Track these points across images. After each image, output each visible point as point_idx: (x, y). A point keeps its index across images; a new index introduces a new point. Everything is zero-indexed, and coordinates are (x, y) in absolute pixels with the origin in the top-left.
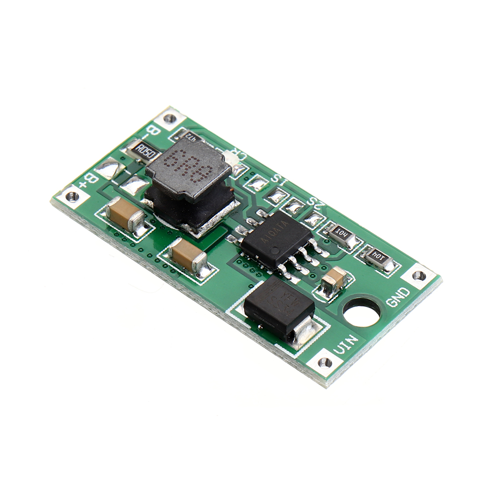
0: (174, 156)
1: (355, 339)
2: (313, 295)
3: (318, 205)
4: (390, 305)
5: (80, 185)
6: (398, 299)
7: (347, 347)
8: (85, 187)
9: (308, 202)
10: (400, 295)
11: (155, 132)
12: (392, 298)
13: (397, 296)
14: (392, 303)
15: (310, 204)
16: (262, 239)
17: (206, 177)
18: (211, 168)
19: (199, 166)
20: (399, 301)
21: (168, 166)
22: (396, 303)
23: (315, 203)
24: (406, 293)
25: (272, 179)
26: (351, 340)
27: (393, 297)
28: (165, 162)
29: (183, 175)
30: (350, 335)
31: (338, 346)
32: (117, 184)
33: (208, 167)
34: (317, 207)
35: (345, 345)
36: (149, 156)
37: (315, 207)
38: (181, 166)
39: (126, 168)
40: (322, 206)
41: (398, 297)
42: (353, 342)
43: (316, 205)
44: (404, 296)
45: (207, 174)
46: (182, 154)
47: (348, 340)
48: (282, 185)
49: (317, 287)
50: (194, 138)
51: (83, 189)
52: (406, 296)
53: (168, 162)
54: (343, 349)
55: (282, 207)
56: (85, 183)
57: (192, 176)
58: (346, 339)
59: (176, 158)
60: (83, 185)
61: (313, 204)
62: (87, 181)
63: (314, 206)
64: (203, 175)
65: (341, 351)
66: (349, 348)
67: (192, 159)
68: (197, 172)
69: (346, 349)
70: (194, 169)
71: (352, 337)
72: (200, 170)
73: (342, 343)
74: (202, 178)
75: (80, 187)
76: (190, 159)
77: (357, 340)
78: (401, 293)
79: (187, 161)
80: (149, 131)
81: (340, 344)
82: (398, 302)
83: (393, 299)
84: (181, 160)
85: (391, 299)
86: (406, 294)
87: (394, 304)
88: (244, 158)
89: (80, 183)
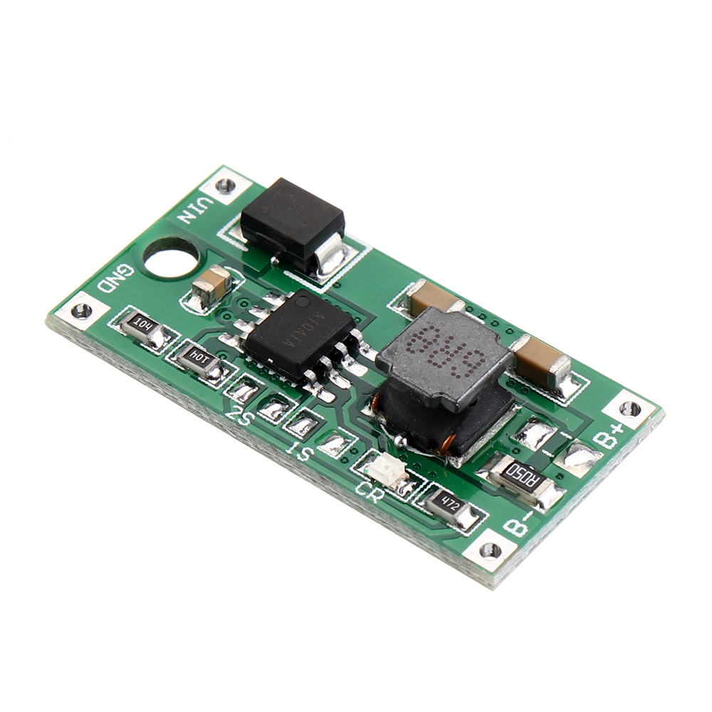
0: (470, 368)
1: (181, 218)
2: (243, 277)
3: (236, 413)
4: (128, 267)
5: (621, 429)
6: (116, 276)
7: (194, 208)
8: (612, 426)
9: (253, 417)
10: (112, 282)
11: (512, 526)
12: (125, 277)
13: (117, 281)
14: (125, 271)
15: (250, 414)
16: (323, 317)
17: (415, 335)
18: (408, 350)
19: (428, 352)
20: (114, 273)
21: (477, 352)
22: (119, 271)
23: (241, 416)
24: (104, 286)
25: (313, 453)
26: (187, 217)
27: (123, 279)
28: (483, 358)
29: (451, 338)
30: (189, 223)
31: (206, 208)
32: (562, 433)
33: (413, 352)
34: (239, 410)
35: (197, 209)
36: (516, 467)
37: (242, 409)
38: (456, 352)
39: (552, 459)
40: (230, 412)
41: (116, 278)
42: (185, 215)
43: (240, 413)
44: (106, 280)
45: (414, 341)
46: (457, 372)
47: (192, 216)
48: (296, 444)
49: (237, 288)
50: (445, 502)
51: (617, 423)
52: (103, 281)
53: (477, 358)
54: (199, 204)
55: (294, 408)
56: (614, 432)
57: (437, 336)
58: (195, 217)
59: (466, 365)
60: (617, 429)
61: (244, 416)
62: (611, 435)
63: (244, 412)
64: (420, 338)
65: (203, 202)
66: (191, 206)
67: (440, 363)
68: (430, 343)
69: (196, 205)
70: (434, 347)
71: (186, 221)
72: (426, 347)
73: (201, 212)
74: (421, 333)
75: (620, 426)
76: (444, 363)
77: (178, 217)
78: (110, 285)
79: (448, 360)
80: (523, 525)
81: (203, 211)
82: (116, 271)
83: (123, 275)
84: (457, 361)
85: (127, 275)
86: (103, 283)
87: (122, 269)
88: (359, 486)
89: (622, 431)
